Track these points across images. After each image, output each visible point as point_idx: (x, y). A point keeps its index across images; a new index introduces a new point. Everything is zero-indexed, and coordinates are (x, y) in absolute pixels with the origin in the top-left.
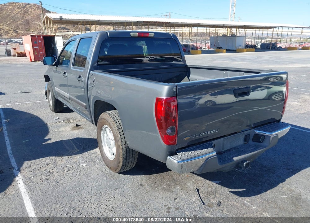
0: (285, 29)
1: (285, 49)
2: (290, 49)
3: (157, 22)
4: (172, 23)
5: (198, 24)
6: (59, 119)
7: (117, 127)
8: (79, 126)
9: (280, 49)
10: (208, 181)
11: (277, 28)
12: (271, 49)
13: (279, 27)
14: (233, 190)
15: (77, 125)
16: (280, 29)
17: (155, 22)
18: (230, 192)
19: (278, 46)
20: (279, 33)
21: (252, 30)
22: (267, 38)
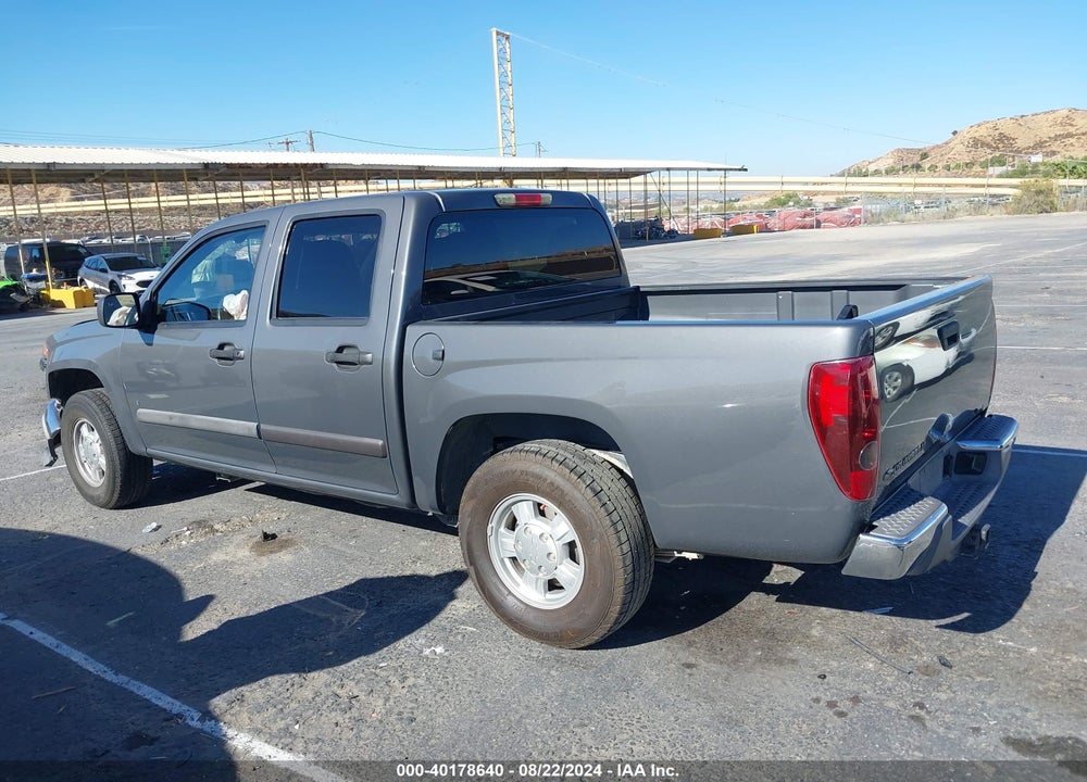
0: (677, 177)
1: (687, 238)
2: (701, 234)
3: (276, 165)
4: (330, 167)
5: (420, 167)
6: (159, 527)
7: (588, 490)
8: (274, 536)
9: (672, 236)
10: (857, 614)
11: (655, 174)
12: (650, 238)
13: (659, 169)
14: (943, 622)
15: (267, 537)
16: (665, 177)
17: (269, 166)
18: (940, 627)
19: (667, 227)
20: (650, 188)
21: (584, 181)
22: (617, 207)
